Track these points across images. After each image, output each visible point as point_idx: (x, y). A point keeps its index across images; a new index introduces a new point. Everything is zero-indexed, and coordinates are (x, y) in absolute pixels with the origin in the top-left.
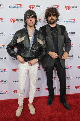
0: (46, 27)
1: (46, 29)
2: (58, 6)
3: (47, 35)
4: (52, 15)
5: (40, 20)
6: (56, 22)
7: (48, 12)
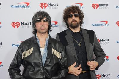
0: (66, 33)
1: (66, 36)
2: (82, 4)
4: (74, 16)
5: (56, 23)
6: (81, 25)
7: (68, 11)
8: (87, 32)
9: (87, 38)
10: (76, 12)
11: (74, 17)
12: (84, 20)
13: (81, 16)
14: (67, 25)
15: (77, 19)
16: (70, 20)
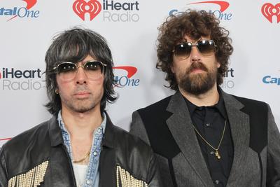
0: (169, 109)
3: (176, 150)
4: (195, 50)
6: (220, 81)
7: (175, 30)
8: (242, 106)
9: (241, 126)
10: (205, 35)
11: (196, 53)
12: (233, 62)
13: (221, 48)
14: (172, 79)
15: (209, 61)
16: (183, 64)
